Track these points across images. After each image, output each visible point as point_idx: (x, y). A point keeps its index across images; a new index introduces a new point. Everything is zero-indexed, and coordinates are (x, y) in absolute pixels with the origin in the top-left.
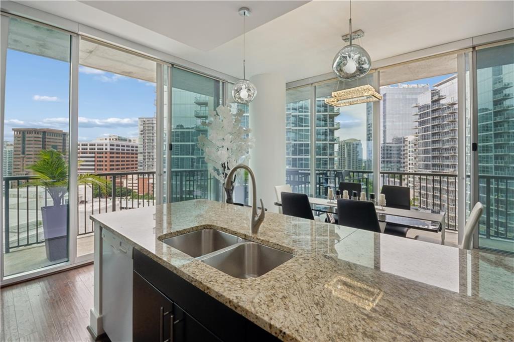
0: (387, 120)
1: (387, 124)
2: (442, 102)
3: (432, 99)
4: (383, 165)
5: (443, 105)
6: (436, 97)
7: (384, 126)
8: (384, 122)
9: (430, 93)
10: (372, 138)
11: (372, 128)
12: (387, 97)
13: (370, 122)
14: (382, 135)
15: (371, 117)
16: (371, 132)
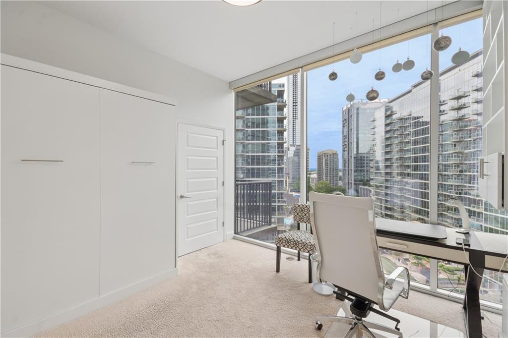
0: (360, 132)
1: (360, 136)
2: (394, 117)
3: (386, 114)
4: (356, 174)
5: (394, 120)
6: (389, 113)
7: (358, 138)
8: (357, 134)
9: (384, 109)
10: (347, 149)
11: (347, 140)
12: (360, 111)
13: (345, 134)
14: (355, 146)
15: (346, 129)
16: (345, 143)
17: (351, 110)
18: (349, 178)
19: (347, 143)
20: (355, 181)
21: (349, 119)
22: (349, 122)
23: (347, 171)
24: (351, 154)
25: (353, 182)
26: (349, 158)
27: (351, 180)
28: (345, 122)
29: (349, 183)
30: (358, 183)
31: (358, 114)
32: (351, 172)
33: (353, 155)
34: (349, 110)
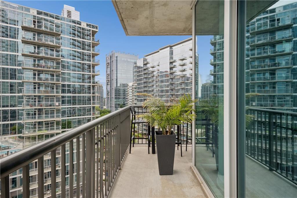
0: (118, 72)
1: (118, 75)
2: (148, 65)
3: (144, 63)
4: (116, 100)
5: (149, 67)
7: (117, 76)
8: (117, 74)
9: (143, 60)
10: (109, 83)
11: (109, 77)
12: (118, 59)
13: (108, 73)
14: (115, 82)
15: (109, 69)
16: (108, 79)
17: (113, 57)
18: (111, 103)
19: (109, 79)
20: (115, 105)
21: (111, 63)
22: (111, 65)
23: (110, 98)
24: (113, 87)
25: (114, 106)
26: (111, 90)
27: (113, 105)
28: (108, 65)
29: (111, 106)
30: (117, 106)
31: (117, 60)
32: (113, 99)
33: (114, 87)
34: (111, 57)
